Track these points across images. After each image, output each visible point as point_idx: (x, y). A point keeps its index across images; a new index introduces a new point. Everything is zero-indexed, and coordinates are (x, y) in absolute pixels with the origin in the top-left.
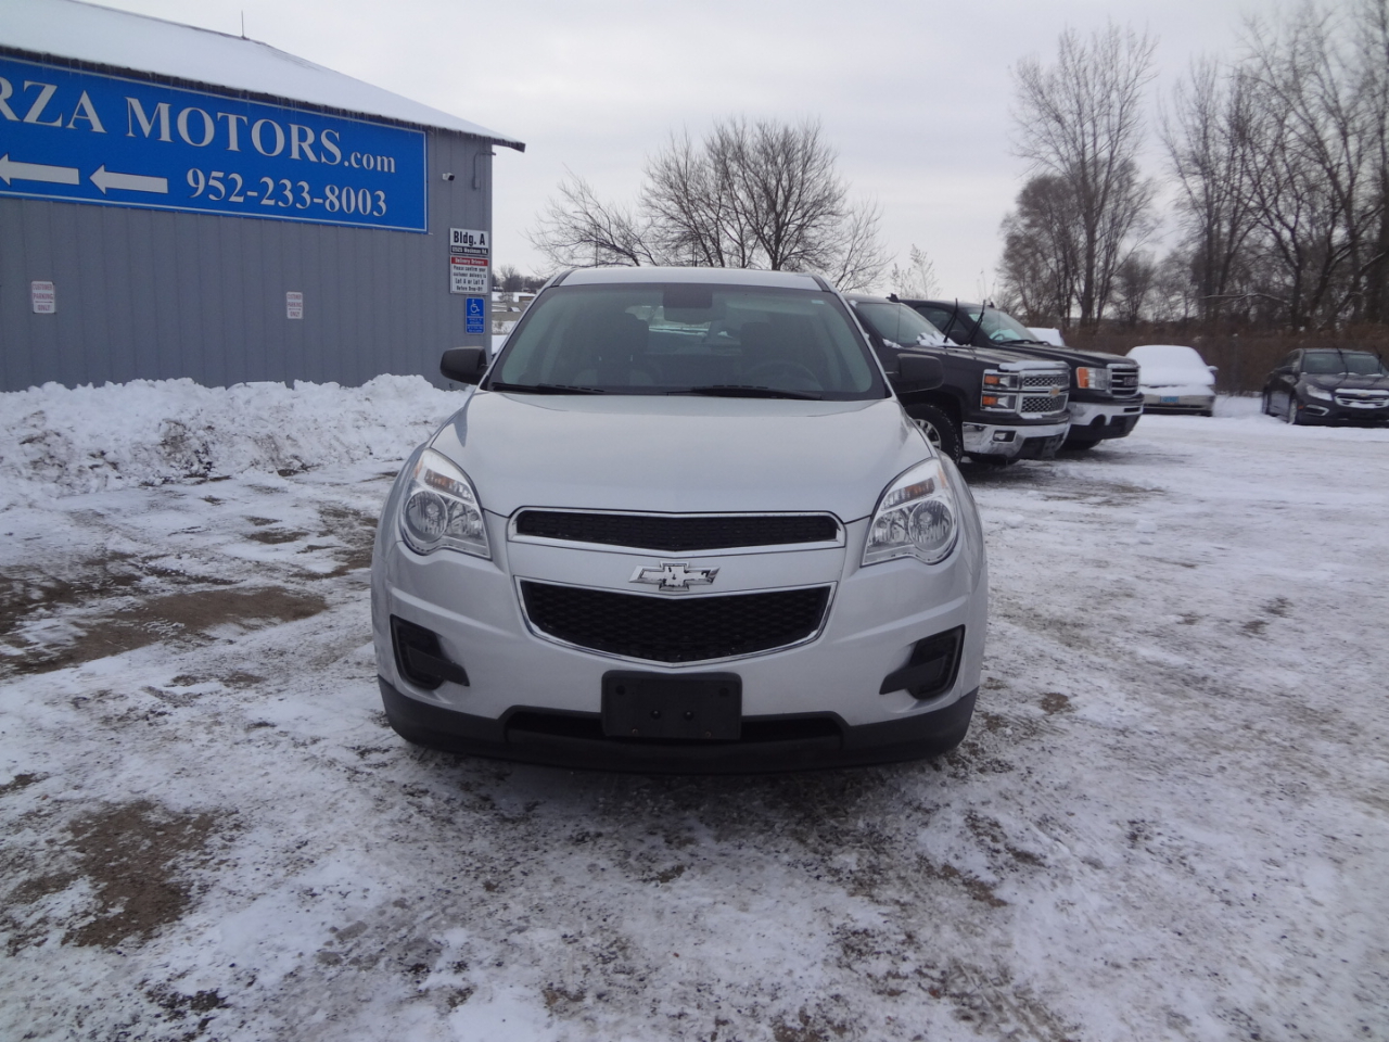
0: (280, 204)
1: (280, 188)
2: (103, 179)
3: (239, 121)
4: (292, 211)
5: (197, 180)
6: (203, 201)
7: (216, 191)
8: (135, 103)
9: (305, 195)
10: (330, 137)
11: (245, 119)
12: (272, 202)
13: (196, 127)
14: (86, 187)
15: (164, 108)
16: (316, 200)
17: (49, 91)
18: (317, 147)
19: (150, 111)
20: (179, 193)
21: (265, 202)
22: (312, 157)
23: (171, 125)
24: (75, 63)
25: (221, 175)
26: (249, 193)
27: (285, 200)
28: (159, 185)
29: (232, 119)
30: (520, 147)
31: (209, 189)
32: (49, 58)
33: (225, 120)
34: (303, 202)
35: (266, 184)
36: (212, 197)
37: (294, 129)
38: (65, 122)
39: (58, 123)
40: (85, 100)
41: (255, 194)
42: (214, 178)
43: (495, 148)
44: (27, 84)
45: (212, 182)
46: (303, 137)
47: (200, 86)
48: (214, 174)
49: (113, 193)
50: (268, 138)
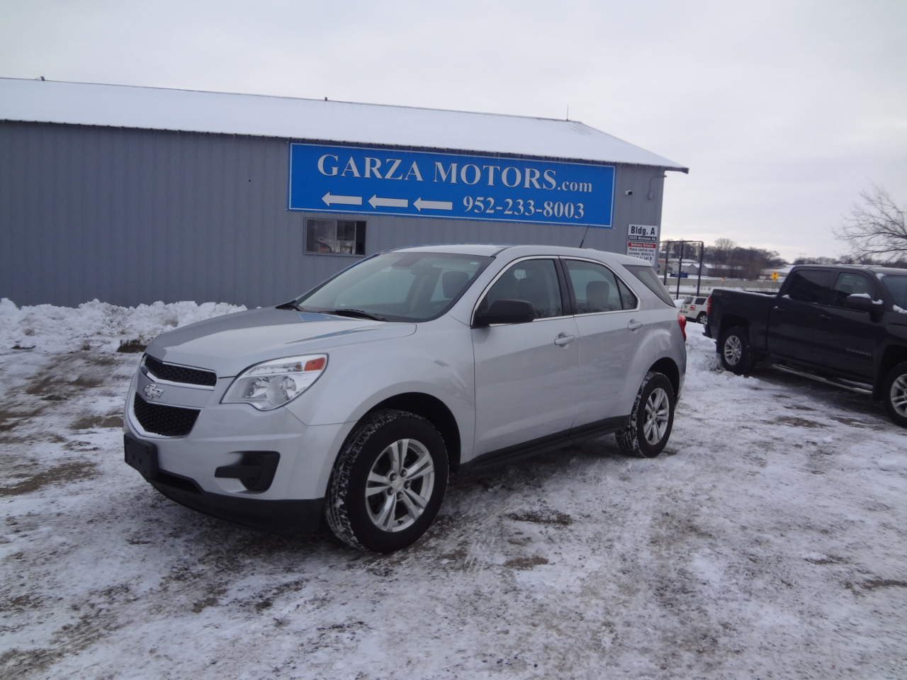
0: (516, 213)
1: (516, 205)
2: (420, 204)
3: (495, 169)
4: (523, 217)
5: (468, 202)
6: (471, 213)
7: (478, 208)
8: (439, 165)
9: (532, 208)
10: (550, 174)
11: (499, 168)
12: (510, 213)
13: (471, 175)
14: (411, 208)
15: (454, 166)
16: (538, 210)
17: (398, 162)
18: (541, 180)
19: (447, 168)
20: (459, 210)
21: (506, 212)
22: (537, 186)
23: (457, 174)
24: (409, 148)
25: (482, 199)
26: (498, 208)
27: (519, 211)
28: (448, 206)
29: (491, 169)
30: (685, 170)
31: (475, 207)
32: (397, 147)
33: (487, 170)
34: (530, 211)
35: (508, 203)
36: (476, 211)
37: (528, 171)
38: (404, 177)
39: (401, 178)
40: (415, 166)
41: (501, 208)
42: (479, 201)
43: (667, 173)
44: (388, 160)
45: (477, 203)
46: (532, 175)
47: (473, 152)
48: (478, 198)
49: (424, 211)
50: (511, 177)
